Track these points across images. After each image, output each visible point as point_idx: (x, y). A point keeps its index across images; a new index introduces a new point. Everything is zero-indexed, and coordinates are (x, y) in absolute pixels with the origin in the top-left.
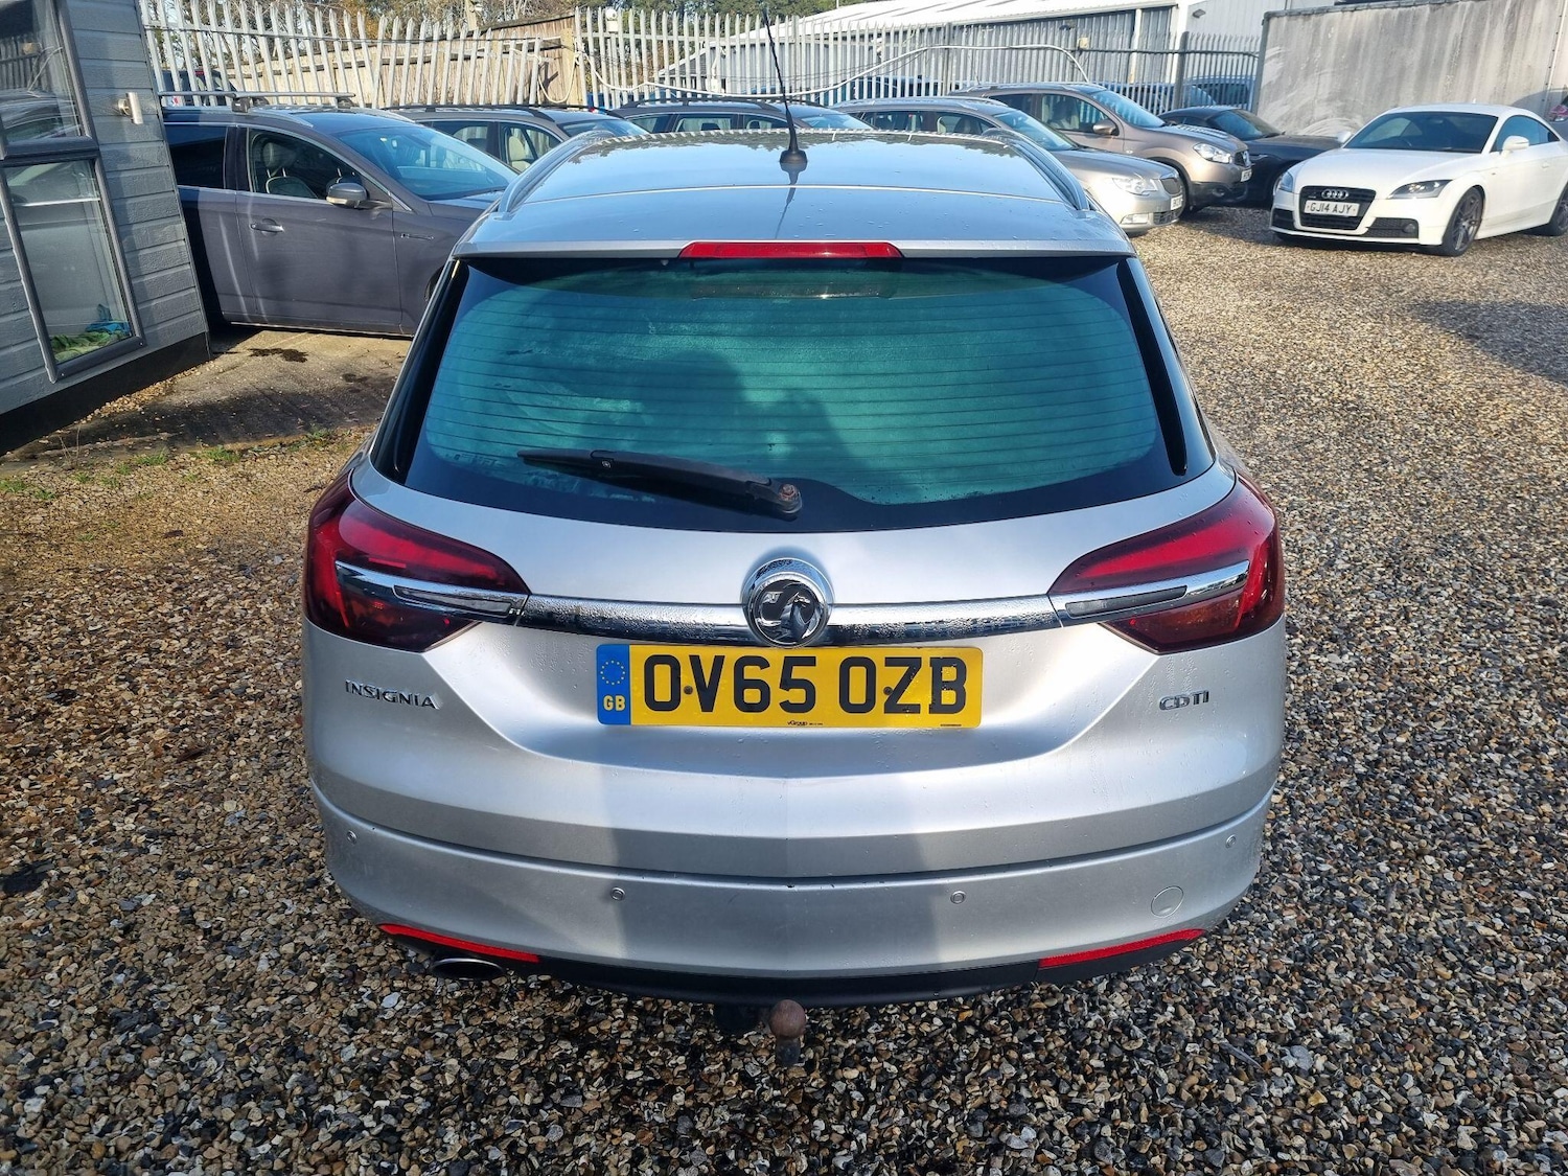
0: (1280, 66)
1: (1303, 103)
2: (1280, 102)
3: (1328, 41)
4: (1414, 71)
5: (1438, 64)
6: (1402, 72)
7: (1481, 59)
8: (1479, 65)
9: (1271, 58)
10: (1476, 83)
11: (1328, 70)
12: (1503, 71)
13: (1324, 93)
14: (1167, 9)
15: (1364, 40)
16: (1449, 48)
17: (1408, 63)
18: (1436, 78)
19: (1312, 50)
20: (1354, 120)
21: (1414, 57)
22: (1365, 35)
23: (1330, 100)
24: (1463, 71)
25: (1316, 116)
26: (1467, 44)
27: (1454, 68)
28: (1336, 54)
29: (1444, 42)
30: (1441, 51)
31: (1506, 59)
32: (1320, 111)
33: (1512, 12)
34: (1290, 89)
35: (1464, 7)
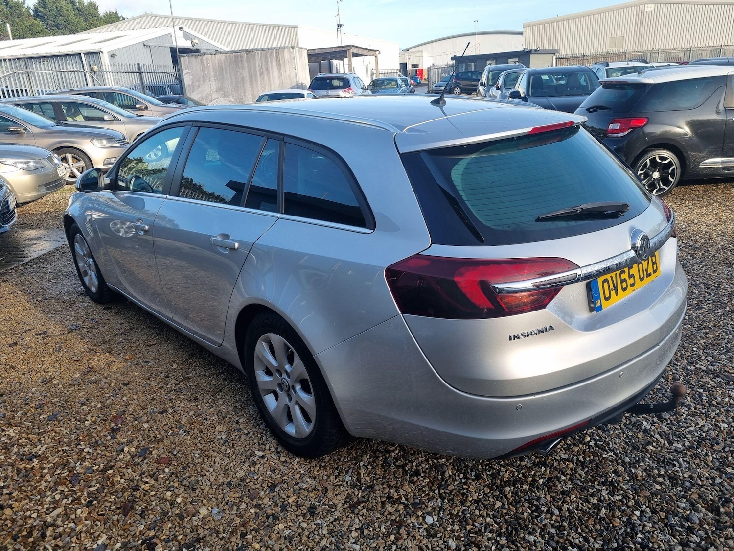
0: (191, 77)
1: (206, 92)
2: (196, 92)
3: (208, 67)
4: (247, 78)
5: (256, 75)
6: (243, 79)
7: (271, 73)
8: (271, 75)
9: (186, 74)
10: (272, 82)
11: (213, 79)
12: (280, 77)
13: (214, 88)
14: (97, 53)
15: (223, 66)
16: (258, 69)
17: (244, 75)
18: (256, 81)
19: (203, 71)
20: (229, 99)
21: (246, 73)
22: (223, 64)
23: (217, 91)
24: (266, 78)
25: (213, 98)
26: (264, 67)
27: (262, 77)
28: (214, 72)
29: (255, 67)
30: (255, 70)
31: (280, 73)
32: (215, 96)
33: (276, 55)
34: (199, 87)
35: (258, 53)
